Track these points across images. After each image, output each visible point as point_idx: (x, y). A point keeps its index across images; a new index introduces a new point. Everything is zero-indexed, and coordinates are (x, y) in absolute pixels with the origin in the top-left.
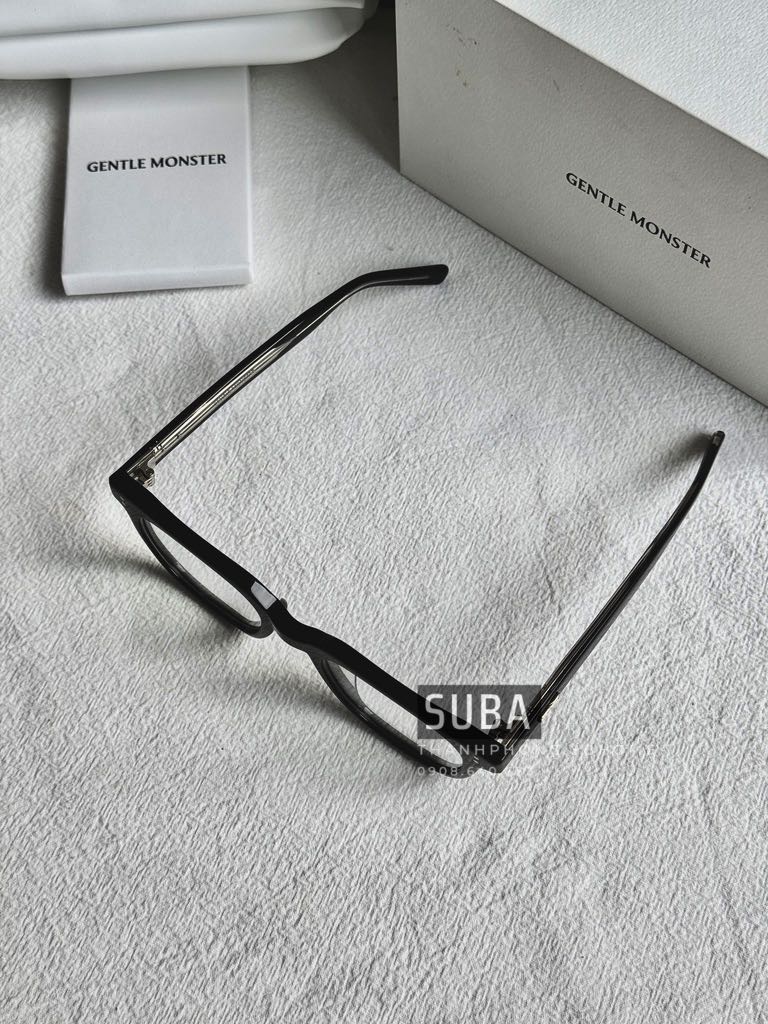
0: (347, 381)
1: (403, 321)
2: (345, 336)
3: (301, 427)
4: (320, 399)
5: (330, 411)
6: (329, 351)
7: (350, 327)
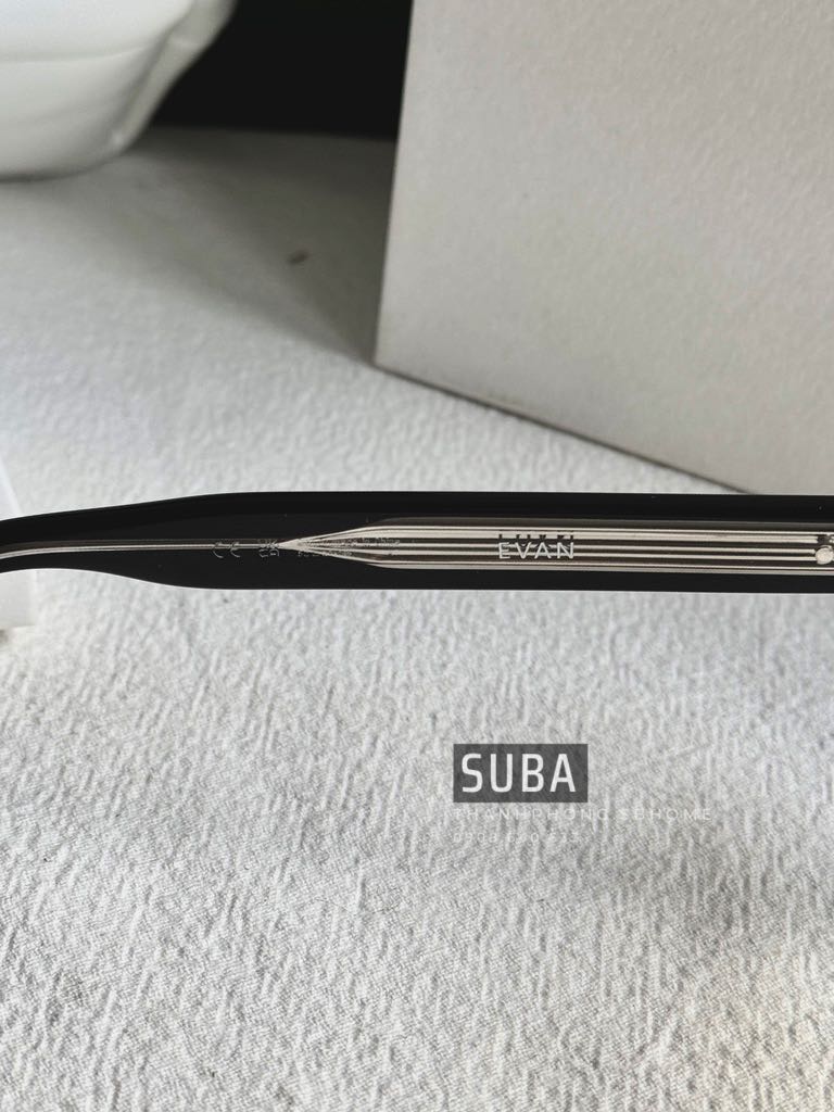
0: (422, 853)
1: (527, 688)
2: (367, 740)
3: (317, 996)
4: (353, 906)
5: (402, 938)
6: (330, 780)
7: (372, 714)
